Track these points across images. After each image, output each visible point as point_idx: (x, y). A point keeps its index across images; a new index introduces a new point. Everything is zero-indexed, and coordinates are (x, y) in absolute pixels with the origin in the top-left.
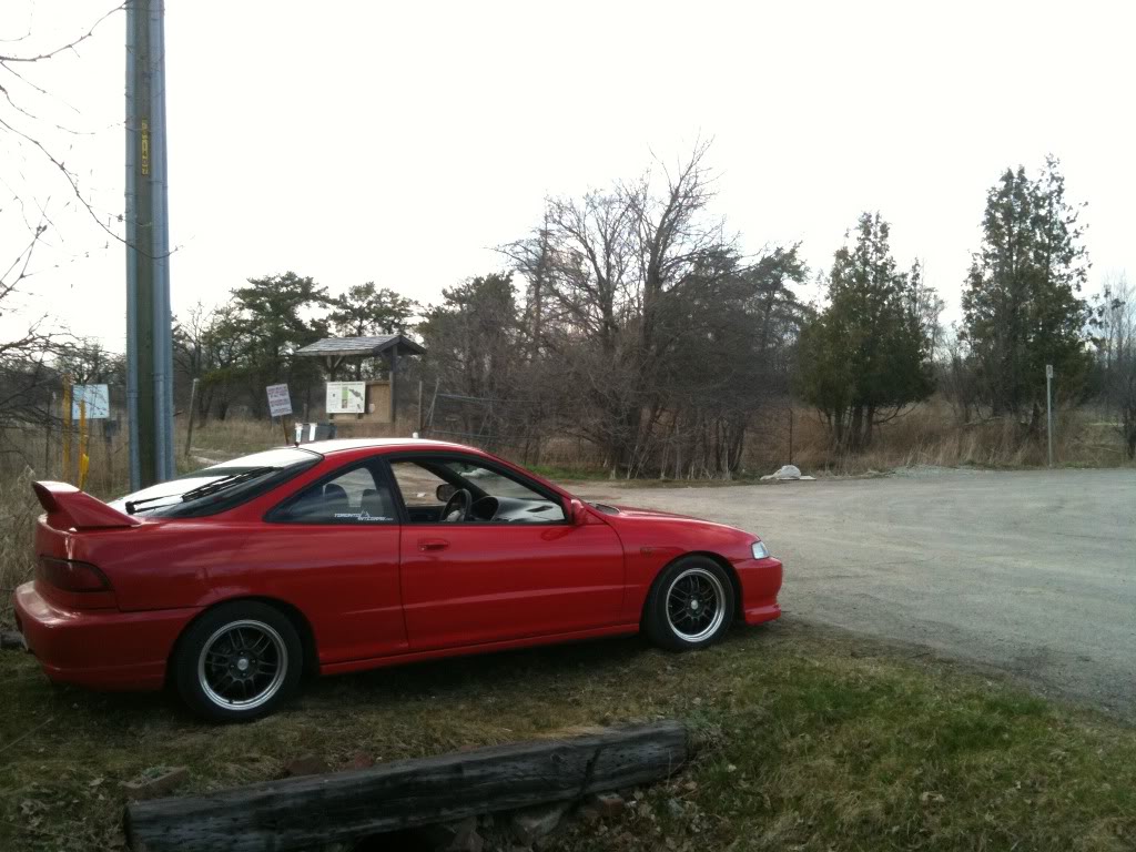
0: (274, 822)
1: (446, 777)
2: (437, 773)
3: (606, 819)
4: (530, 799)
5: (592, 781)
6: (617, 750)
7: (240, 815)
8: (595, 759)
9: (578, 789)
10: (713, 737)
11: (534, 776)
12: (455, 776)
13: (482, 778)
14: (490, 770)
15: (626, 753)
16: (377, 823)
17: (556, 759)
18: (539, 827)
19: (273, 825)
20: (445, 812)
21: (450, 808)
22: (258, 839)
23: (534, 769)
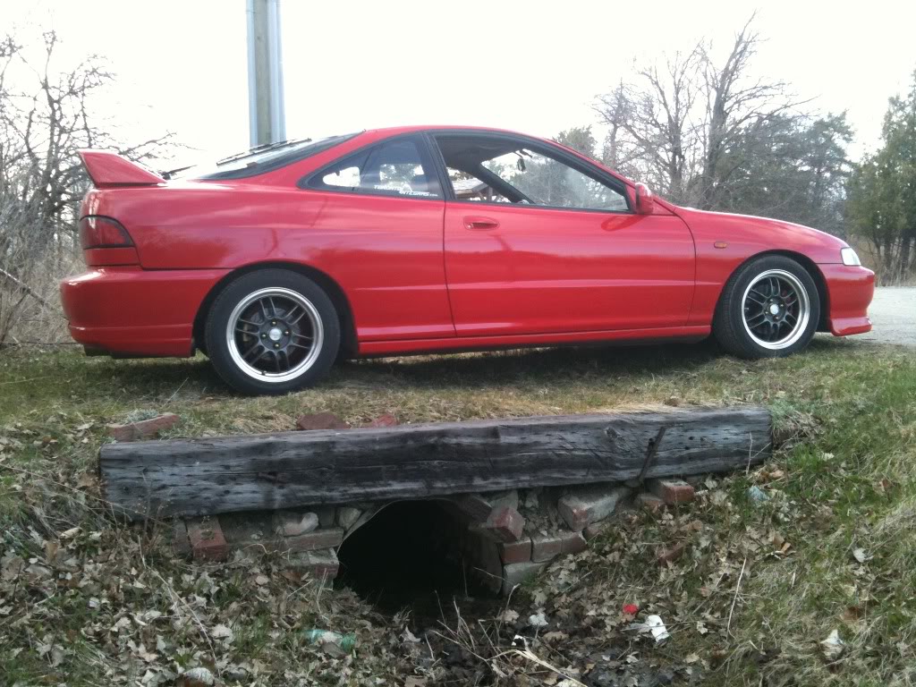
0: (274, 474)
1: (479, 441)
2: (470, 436)
3: (671, 507)
4: (580, 476)
5: (655, 463)
6: (686, 431)
7: (233, 462)
8: (659, 437)
9: (638, 471)
10: (803, 425)
11: (585, 450)
12: (491, 440)
13: (523, 446)
14: (534, 438)
15: (697, 435)
16: (397, 486)
17: (612, 433)
18: (590, 511)
19: (272, 477)
20: (478, 482)
21: (485, 478)
22: (254, 492)
23: (586, 443)
